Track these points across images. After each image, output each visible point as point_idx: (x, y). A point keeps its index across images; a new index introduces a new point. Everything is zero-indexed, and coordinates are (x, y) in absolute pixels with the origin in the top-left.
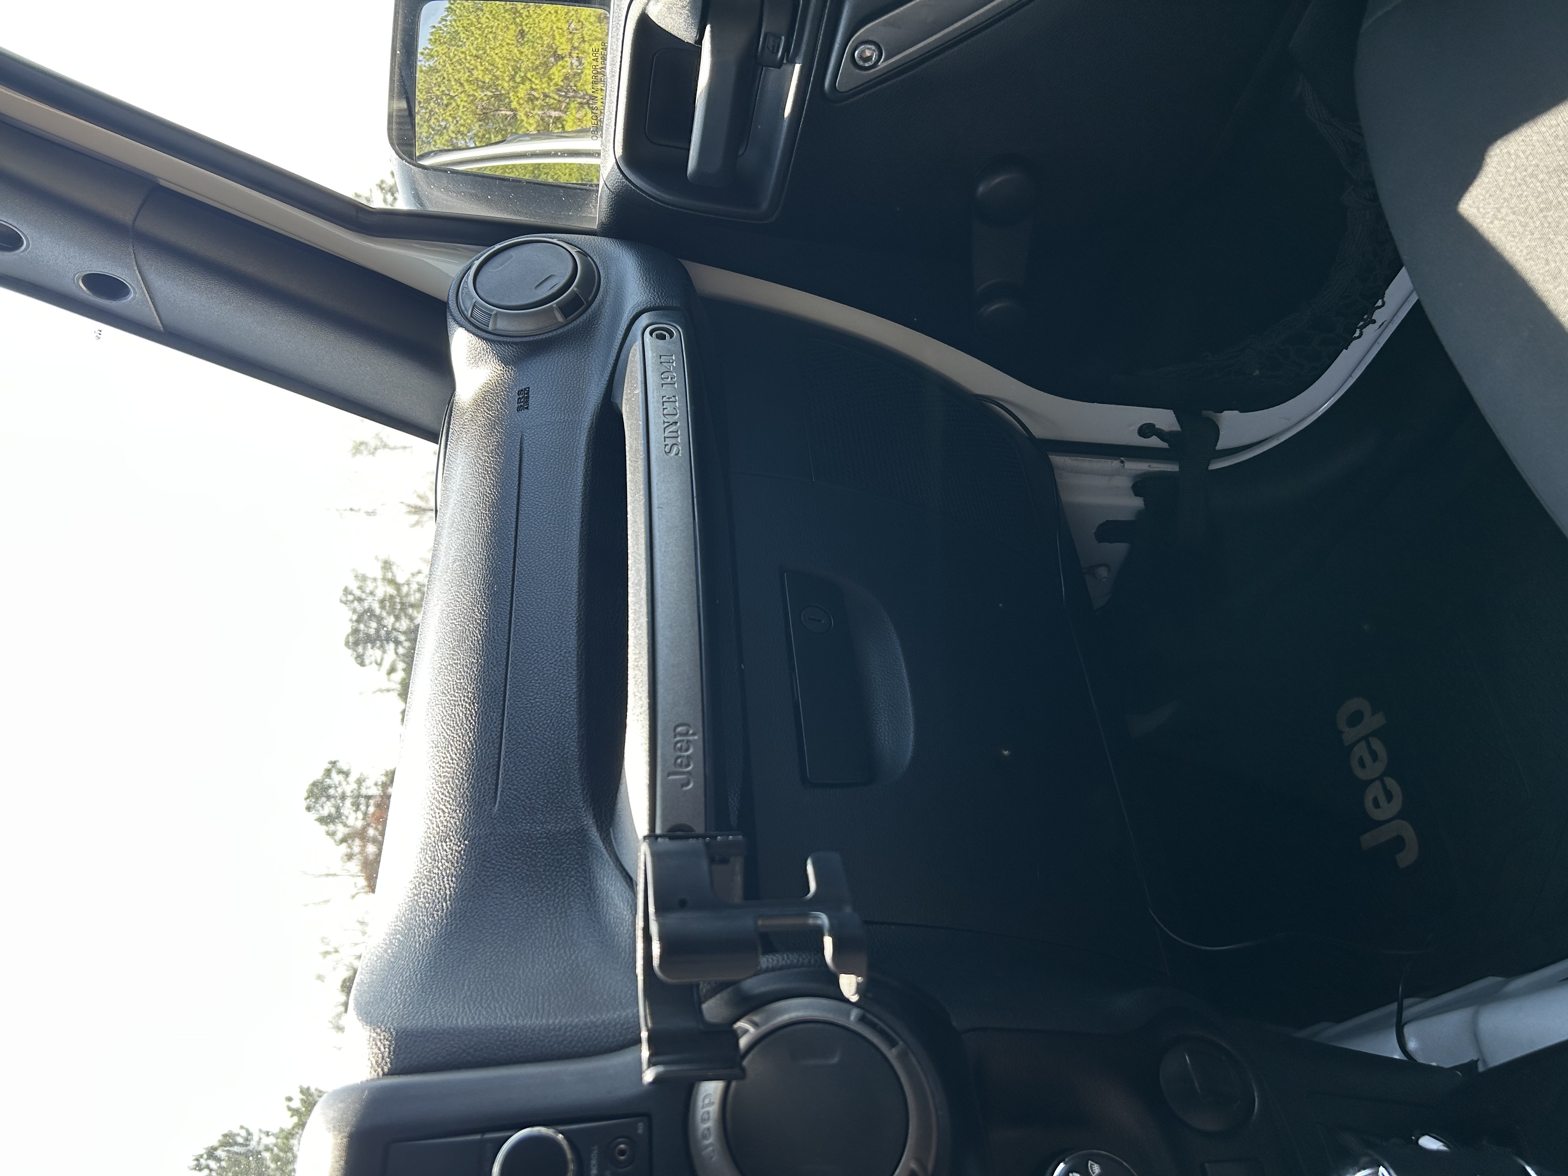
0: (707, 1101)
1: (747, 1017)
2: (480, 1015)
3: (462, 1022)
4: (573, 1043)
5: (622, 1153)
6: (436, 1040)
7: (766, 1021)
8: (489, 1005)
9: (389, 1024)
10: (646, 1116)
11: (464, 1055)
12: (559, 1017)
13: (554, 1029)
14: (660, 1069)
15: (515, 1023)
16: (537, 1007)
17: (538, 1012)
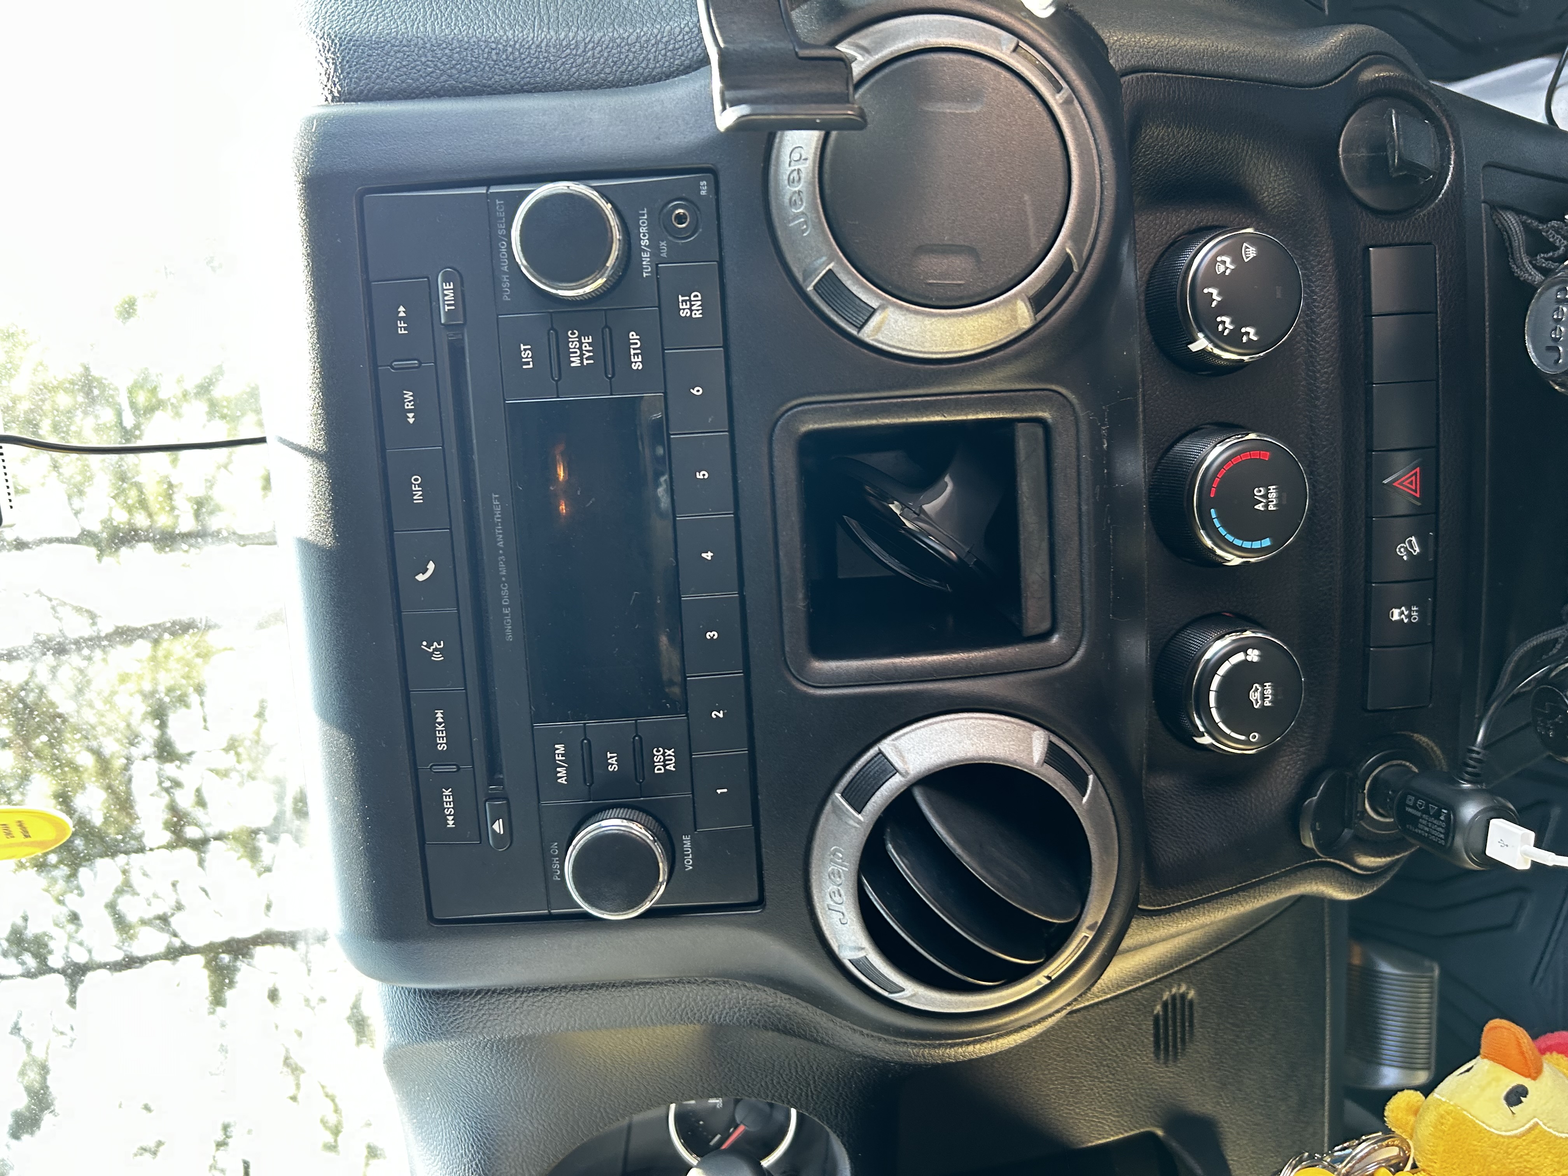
0: (796, 156)
1: (848, 40)
2: (457, 19)
3: (434, 30)
4: (599, 67)
5: (680, 219)
6: (400, 55)
7: (880, 44)
8: (467, 6)
9: (326, 28)
10: (712, 172)
11: (444, 78)
12: (574, 29)
13: (568, 46)
14: (743, 110)
15: (510, 34)
16: (539, 12)
17: (542, 20)
